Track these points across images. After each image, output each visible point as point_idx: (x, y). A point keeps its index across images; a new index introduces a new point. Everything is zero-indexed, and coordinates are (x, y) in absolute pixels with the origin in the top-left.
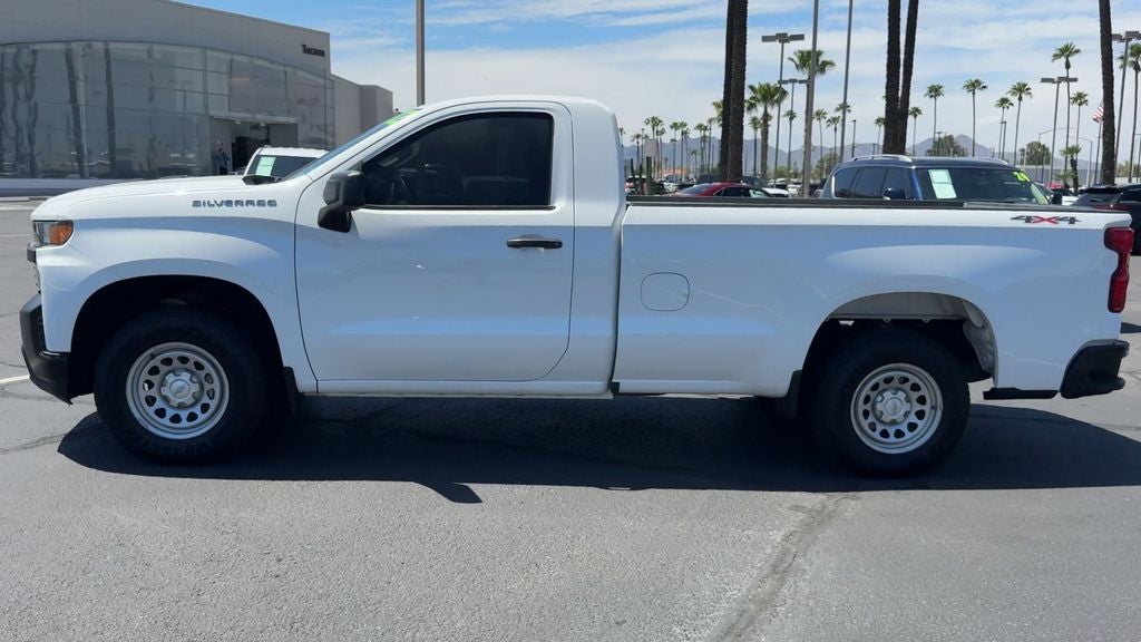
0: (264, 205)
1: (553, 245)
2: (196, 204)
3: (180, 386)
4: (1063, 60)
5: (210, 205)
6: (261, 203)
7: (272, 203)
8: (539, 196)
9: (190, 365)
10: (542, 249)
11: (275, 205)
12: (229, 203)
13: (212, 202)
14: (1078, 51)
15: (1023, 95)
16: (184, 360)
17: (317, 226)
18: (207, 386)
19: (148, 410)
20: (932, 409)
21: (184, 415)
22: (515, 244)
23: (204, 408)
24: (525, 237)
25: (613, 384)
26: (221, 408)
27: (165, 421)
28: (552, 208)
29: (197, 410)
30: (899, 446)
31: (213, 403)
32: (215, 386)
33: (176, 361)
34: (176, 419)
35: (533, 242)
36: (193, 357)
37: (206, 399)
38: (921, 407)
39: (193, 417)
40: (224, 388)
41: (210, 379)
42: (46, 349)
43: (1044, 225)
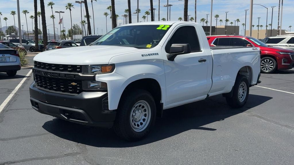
0: (156, 55)
1: (205, 61)
2: (142, 55)
3: (139, 115)
4: (50, 6)
7: (158, 54)
10: (203, 62)
12: (149, 55)
13: (146, 55)
15: (40, 15)
16: (140, 106)
17: (168, 60)
18: (144, 113)
19: (133, 124)
20: (245, 91)
21: (139, 124)
22: (200, 61)
23: (144, 120)
24: (201, 59)
25: (208, 95)
26: (148, 119)
27: (136, 127)
28: (202, 51)
29: (142, 121)
30: (242, 100)
31: (146, 118)
32: (147, 113)
33: (138, 107)
34: (138, 125)
35: (202, 60)
36: (142, 105)
37: (143, 117)
38: (243, 91)
39: (141, 124)
40: (149, 113)
41: (145, 111)
42: (108, 110)
43: (255, 50)
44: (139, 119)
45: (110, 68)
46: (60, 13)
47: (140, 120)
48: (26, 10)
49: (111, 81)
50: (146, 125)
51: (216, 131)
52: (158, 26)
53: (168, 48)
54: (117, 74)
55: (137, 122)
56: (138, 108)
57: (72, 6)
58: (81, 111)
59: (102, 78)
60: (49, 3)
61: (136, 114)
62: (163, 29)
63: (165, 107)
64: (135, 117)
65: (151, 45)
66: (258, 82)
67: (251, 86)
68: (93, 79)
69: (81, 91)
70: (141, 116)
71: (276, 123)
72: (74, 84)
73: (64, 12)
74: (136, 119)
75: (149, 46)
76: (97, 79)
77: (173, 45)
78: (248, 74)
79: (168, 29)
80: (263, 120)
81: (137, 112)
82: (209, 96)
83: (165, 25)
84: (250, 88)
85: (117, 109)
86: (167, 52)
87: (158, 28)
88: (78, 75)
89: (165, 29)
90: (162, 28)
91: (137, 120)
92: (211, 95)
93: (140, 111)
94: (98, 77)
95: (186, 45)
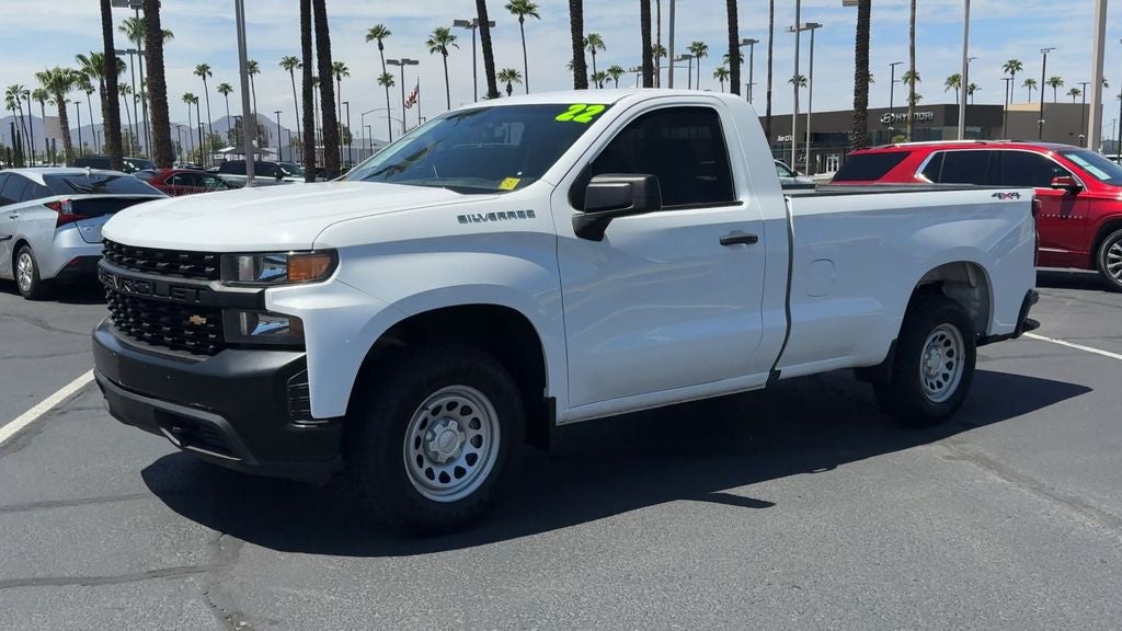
0: (524, 217)
1: (751, 240)
2: (462, 219)
3: (447, 439)
4: (376, 40)
5: (475, 219)
6: (521, 214)
7: (531, 214)
8: (723, 192)
9: (457, 411)
10: (744, 245)
11: (534, 216)
12: (492, 216)
13: (477, 217)
14: (388, 33)
15: (341, 75)
16: (452, 406)
17: (575, 237)
18: (472, 433)
19: (421, 473)
20: (958, 359)
21: (450, 471)
22: (725, 243)
23: (471, 459)
24: (732, 233)
25: (774, 374)
26: (488, 457)
27: (436, 483)
28: (740, 203)
29: (462, 463)
30: (939, 396)
31: (480, 452)
32: (482, 432)
33: (444, 407)
34: (445, 478)
35: (739, 238)
36: (462, 401)
37: (470, 449)
38: (949, 360)
39: (460, 472)
40: (492, 431)
41: (476, 424)
42: (309, 417)
43: (1007, 200)
44: (449, 455)
45: (318, 264)
46: (402, 65)
47: (451, 460)
48: (293, 59)
49: (319, 314)
50: (476, 476)
51: (769, 509)
52: (564, 108)
53: (578, 193)
54: (345, 286)
55: (440, 464)
56: (444, 412)
57: (452, 38)
58: (217, 419)
59: (288, 300)
60: (373, 31)
61: (434, 435)
62: (577, 119)
63: (565, 412)
64: (433, 447)
65: (518, 180)
66: (1025, 324)
67: (985, 340)
68: (256, 305)
69: (221, 346)
70: (458, 446)
71: (1039, 489)
72: (197, 320)
73: (416, 63)
74: (436, 453)
75: (510, 183)
76: (269, 306)
77: (599, 181)
78: (976, 293)
79: (596, 117)
80: (993, 477)
81: (438, 429)
82: (782, 376)
83: (588, 105)
84: (980, 350)
85: (344, 414)
86: (576, 206)
87: (560, 118)
88: (207, 288)
89: (584, 118)
90: (576, 115)
91: (443, 457)
92: (788, 371)
93: (453, 425)
94: (275, 296)
95: (642, 179)
